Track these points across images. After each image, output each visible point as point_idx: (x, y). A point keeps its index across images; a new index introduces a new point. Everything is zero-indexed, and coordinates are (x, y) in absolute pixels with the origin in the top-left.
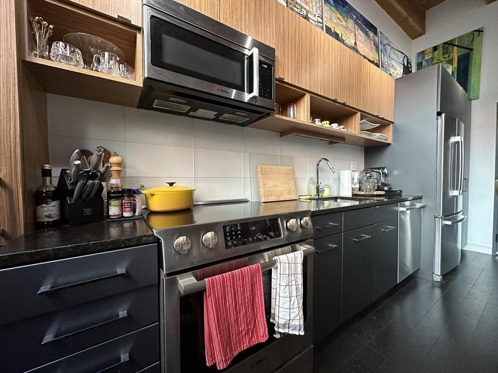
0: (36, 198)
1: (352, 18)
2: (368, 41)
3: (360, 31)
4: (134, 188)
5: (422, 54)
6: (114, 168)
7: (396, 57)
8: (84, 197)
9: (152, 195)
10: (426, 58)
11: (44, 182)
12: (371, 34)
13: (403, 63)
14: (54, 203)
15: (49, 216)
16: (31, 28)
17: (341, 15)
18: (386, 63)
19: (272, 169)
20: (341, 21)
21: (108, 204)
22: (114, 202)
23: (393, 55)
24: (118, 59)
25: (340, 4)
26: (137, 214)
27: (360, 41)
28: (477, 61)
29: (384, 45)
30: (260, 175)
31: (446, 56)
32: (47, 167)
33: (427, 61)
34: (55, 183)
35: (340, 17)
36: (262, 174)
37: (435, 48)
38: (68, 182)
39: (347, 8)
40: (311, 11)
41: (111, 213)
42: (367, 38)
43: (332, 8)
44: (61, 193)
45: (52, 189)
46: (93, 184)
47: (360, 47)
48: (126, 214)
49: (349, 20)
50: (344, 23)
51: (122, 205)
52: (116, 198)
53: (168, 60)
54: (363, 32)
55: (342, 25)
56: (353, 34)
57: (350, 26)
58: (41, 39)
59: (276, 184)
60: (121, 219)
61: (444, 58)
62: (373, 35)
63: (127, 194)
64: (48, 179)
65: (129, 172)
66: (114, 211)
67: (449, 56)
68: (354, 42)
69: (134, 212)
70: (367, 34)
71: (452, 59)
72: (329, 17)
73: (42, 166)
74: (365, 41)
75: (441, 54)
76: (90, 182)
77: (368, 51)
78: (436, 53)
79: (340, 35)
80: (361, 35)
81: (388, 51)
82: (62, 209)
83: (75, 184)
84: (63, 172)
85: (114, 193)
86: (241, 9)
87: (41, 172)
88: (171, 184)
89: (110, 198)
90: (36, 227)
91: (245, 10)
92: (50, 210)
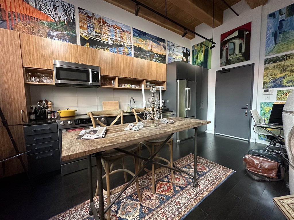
0: (30, 114)
1: (149, 39)
2: (160, 47)
3: (154, 43)
4: (55, 111)
5: (194, 46)
6: (49, 105)
7: (178, 50)
8: (41, 113)
9: (60, 112)
10: (195, 49)
11: (31, 110)
12: (161, 43)
13: (183, 52)
14: (34, 115)
15: (33, 118)
16: (26, 75)
17: (143, 39)
18: (171, 54)
19: (109, 102)
20: (143, 42)
21: (48, 115)
22: (49, 114)
23: (176, 49)
24: (48, 78)
25: (142, 35)
26: (56, 117)
27: (154, 48)
28: (210, 52)
29: (170, 46)
30: (103, 105)
31: (201, 49)
32: (32, 106)
33: (195, 50)
34: (34, 110)
35: (142, 40)
36: (104, 104)
37: (198, 45)
38: (37, 110)
39: (146, 35)
40: (126, 42)
41: (48, 117)
42: (158, 45)
43: (138, 38)
44: (35, 112)
45: (33, 112)
46: (43, 110)
47: (154, 50)
48: (52, 118)
49: (147, 40)
50: (144, 42)
51: (51, 115)
52: (50, 113)
53: (61, 77)
54: (156, 43)
55: (143, 44)
56: (150, 46)
57: (148, 43)
58: (29, 77)
59: (110, 107)
60: (51, 119)
61: (201, 50)
62: (162, 43)
63: (53, 112)
64: (32, 109)
65: (55, 105)
66: (49, 117)
67: (202, 49)
68: (150, 49)
69: (55, 117)
70: (159, 44)
71: (203, 50)
72: (136, 42)
73: (31, 106)
74: (157, 47)
75: (200, 48)
76: (42, 110)
77: (159, 51)
78: (198, 47)
79: (142, 48)
80: (155, 45)
81: (173, 48)
82: (36, 116)
83: (38, 110)
84: (36, 107)
85: (49, 112)
86: (86, 56)
87: (30, 108)
88: (67, 109)
89: (48, 113)
90: (30, 120)
91: (88, 56)
92: (33, 117)
